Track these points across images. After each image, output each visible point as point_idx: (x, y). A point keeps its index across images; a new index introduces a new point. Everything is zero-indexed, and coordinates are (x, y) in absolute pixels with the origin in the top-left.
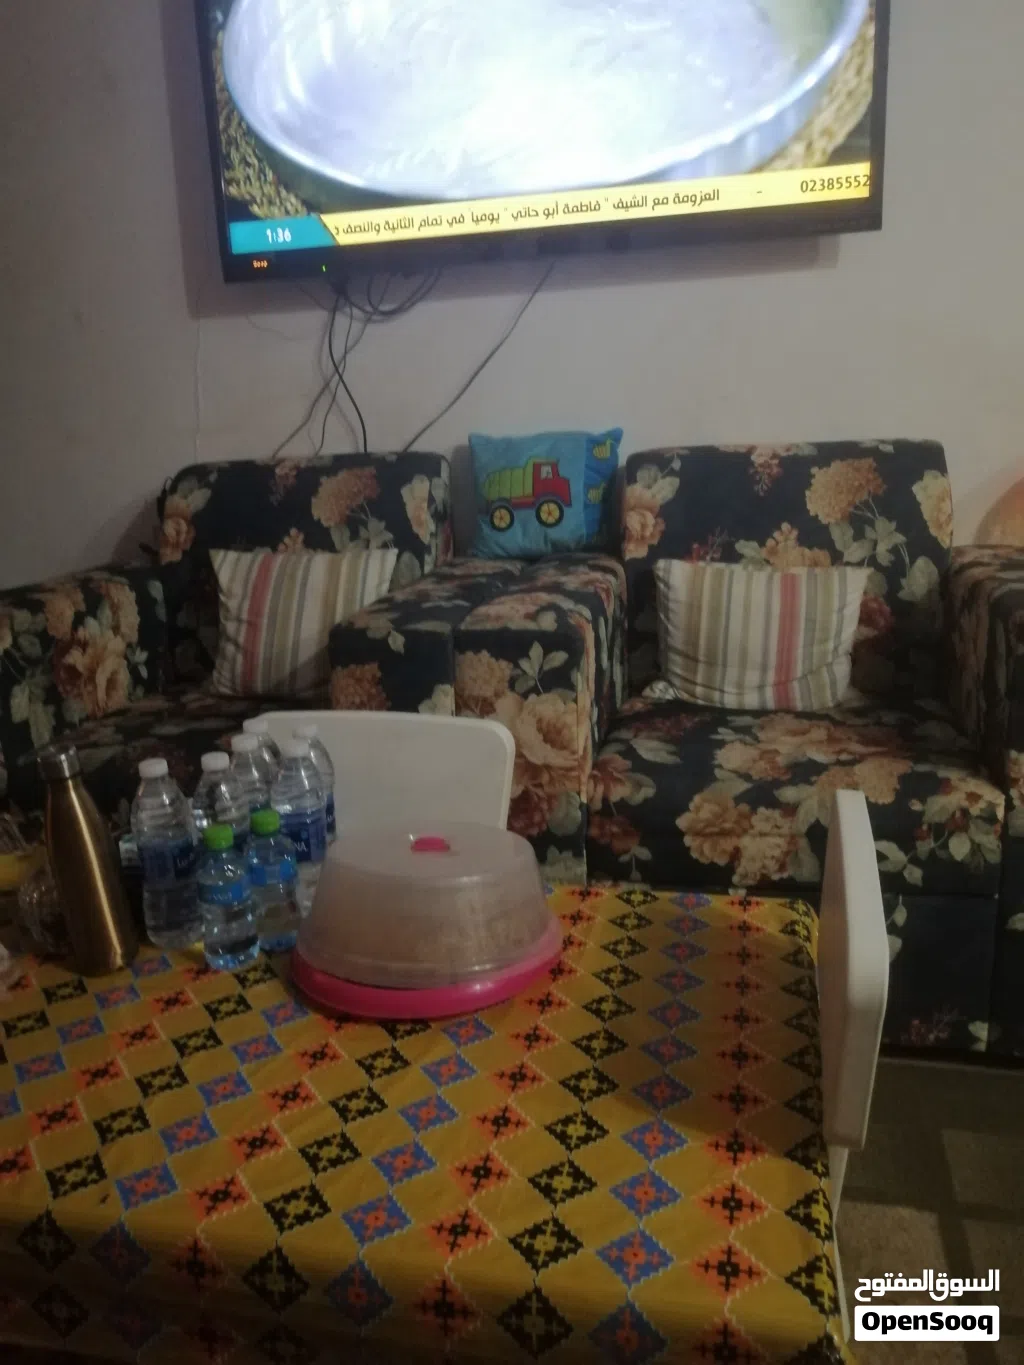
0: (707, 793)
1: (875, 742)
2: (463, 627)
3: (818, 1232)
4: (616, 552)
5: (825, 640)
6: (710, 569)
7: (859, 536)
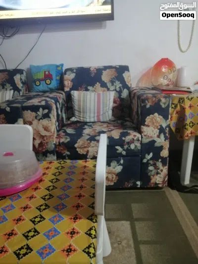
0: (81, 139)
1: (116, 127)
2: (24, 105)
3: (92, 237)
4: (63, 90)
5: (107, 107)
6: (83, 93)
7: (113, 85)
